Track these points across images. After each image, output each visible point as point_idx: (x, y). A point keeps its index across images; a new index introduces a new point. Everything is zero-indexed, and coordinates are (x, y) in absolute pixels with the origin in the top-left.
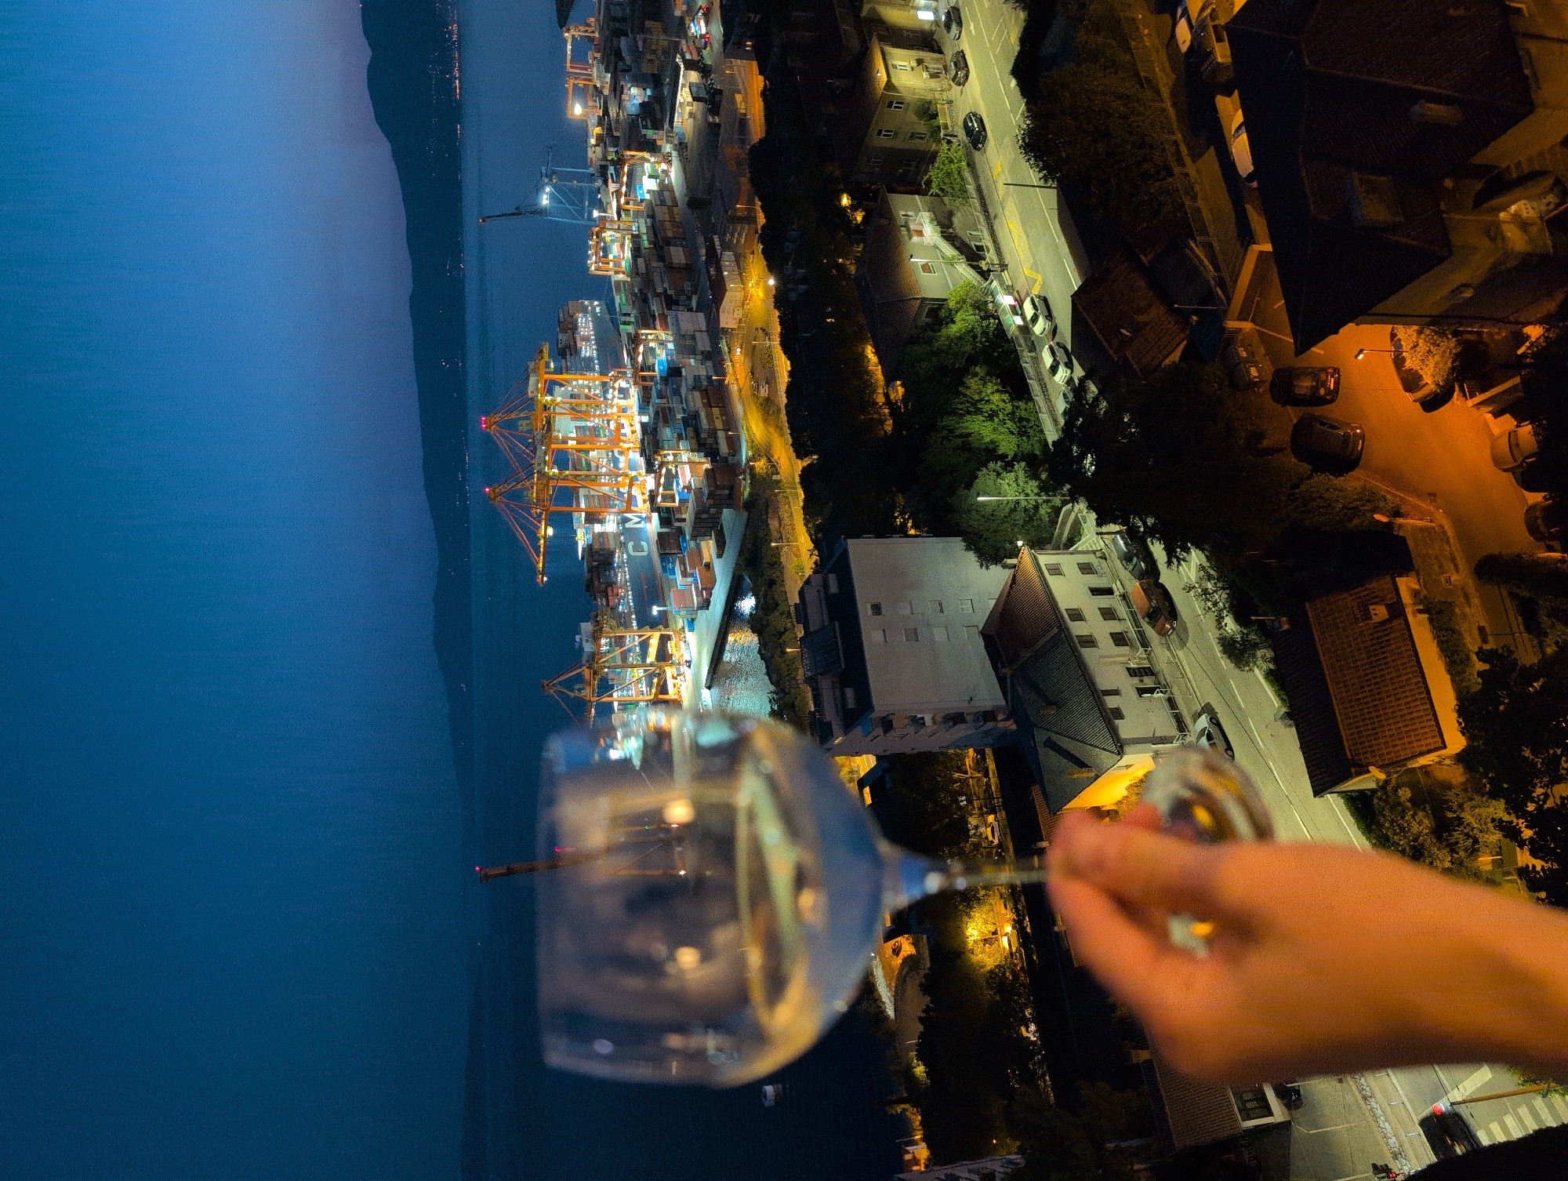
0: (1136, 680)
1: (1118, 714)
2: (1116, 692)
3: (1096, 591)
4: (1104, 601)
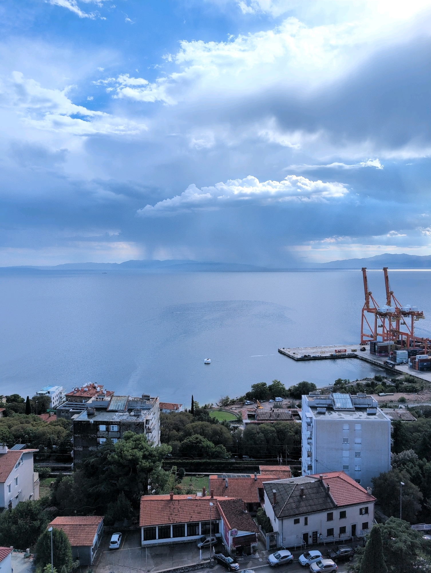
0: (310, 534)
1: (297, 522)
2: (306, 524)
3: (354, 527)
4: (349, 530)
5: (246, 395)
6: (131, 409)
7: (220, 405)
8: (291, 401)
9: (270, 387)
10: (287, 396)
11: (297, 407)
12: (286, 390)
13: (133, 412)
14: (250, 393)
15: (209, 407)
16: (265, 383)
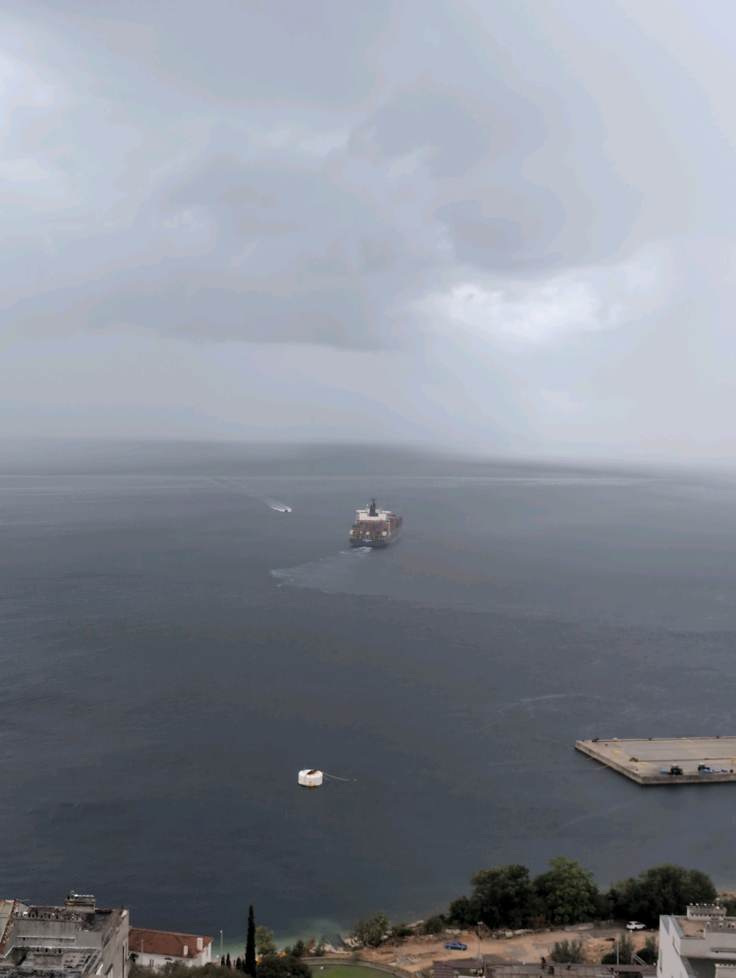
5: (453, 909)
6: (23, 949)
7: (353, 946)
8: (618, 938)
9: (541, 881)
10: (604, 917)
11: (639, 959)
12: (600, 893)
13: (30, 960)
14: (467, 902)
15: (312, 951)
16: (523, 869)
